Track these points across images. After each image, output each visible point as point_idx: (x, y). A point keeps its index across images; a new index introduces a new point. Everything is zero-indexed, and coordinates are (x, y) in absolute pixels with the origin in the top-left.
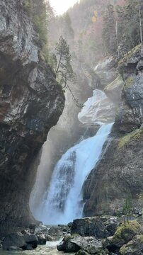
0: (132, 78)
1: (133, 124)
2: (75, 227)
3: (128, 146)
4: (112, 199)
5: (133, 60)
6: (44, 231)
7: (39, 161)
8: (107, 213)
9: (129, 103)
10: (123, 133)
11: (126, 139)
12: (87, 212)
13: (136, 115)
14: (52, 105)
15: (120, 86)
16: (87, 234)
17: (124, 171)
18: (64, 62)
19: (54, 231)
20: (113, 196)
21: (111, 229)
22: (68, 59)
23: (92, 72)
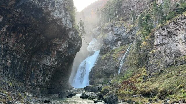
0: (106, 34)
1: (107, 51)
2: (86, 89)
3: (105, 59)
4: (100, 78)
5: (107, 28)
6: (75, 91)
7: (73, 65)
8: (98, 83)
9: (106, 44)
10: (103, 54)
11: (105, 56)
12: (91, 83)
13: (108, 48)
14: (77, 44)
15: (102, 37)
16: (91, 91)
17: (104, 68)
18: (82, 28)
19: (79, 91)
21: (100, 89)
22: (83, 27)
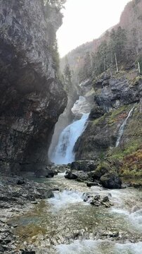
0: (100, 90)
1: (100, 113)
2: (72, 166)
3: (97, 125)
4: (89, 151)
5: (100, 81)
6: (56, 167)
8: (88, 158)
9: (98, 103)
10: (95, 118)
11: (96, 121)
12: (77, 158)
13: (102, 109)
15: (93, 94)
16: (79, 170)
17: (96, 137)
19: (62, 168)
20: (90, 150)
21: (92, 167)
23: (79, 87)
